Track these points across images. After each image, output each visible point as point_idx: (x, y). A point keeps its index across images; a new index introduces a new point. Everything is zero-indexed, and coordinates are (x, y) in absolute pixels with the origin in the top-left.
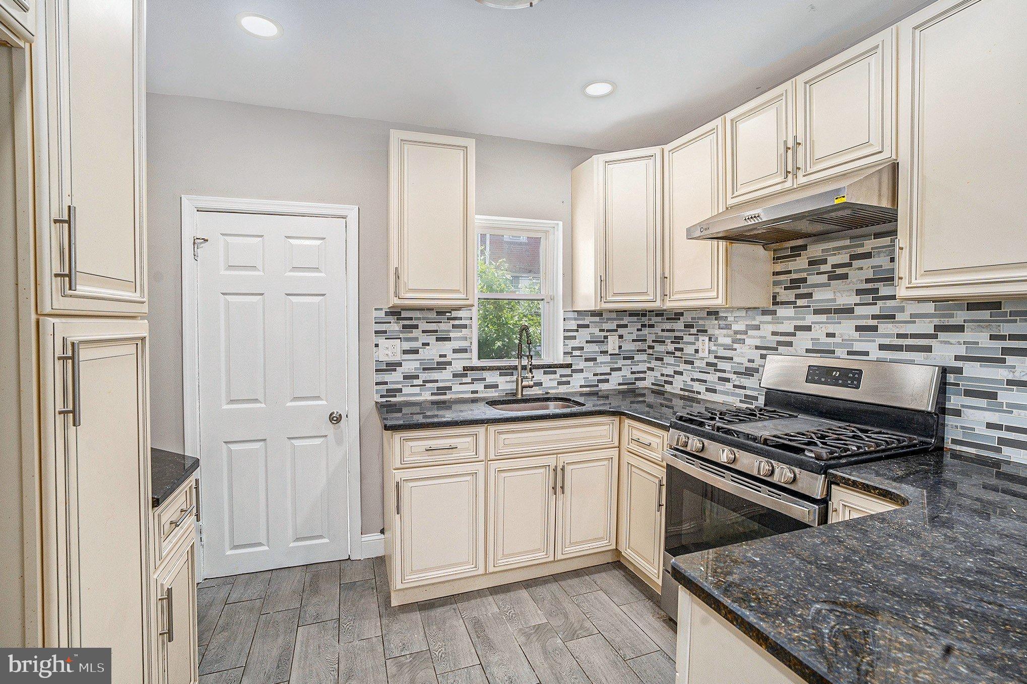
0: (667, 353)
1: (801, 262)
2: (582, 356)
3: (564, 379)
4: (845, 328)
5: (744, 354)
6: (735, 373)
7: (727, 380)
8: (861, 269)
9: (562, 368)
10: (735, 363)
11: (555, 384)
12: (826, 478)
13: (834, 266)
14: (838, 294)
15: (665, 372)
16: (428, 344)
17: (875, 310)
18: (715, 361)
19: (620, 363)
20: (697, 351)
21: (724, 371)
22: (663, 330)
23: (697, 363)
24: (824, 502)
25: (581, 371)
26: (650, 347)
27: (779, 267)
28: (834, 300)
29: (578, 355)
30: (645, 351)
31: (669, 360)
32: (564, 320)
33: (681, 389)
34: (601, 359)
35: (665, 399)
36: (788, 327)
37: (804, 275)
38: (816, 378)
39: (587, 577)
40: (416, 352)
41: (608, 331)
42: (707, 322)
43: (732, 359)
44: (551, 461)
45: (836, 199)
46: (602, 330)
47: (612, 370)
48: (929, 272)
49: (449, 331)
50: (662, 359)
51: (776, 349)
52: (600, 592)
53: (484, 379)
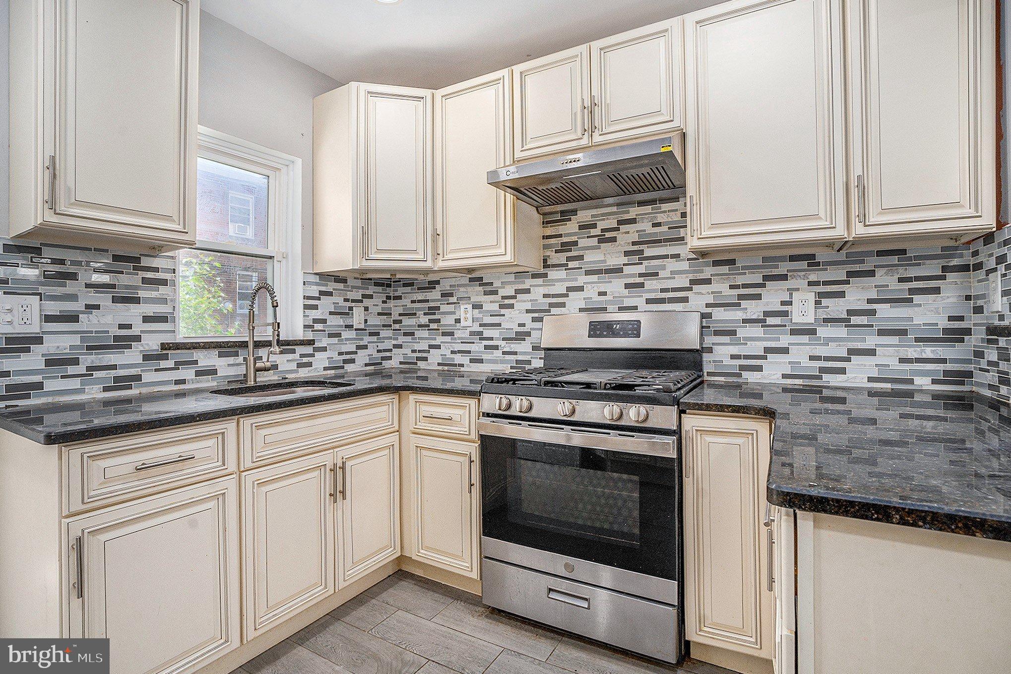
0: (419, 326)
1: (571, 227)
2: (325, 331)
3: (305, 360)
4: (615, 286)
5: (513, 319)
6: (504, 339)
7: (496, 348)
8: (628, 233)
9: (302, 345)
10: (504, 329)
11: (293, 366)
12: (678, 407)
13: (603, 230)
14: (608, 256)
15: (417, 347)
16: (97, 307)
17: (641, 269)
18: (481, 329)
19: (366, 340)
20: (458, 321)
21: (491, 339)
22: (413, 302)
23: (458, 334)
24: (677, 433)
25: (324, 349)
26: (395, 322)
27: (549, 231)
28: (605, 261)
29: (320, 329)
30: (390, 326)
31: (419, 333)
32: (304, 284)
33: (439, 364)
34: (346, 334)
35: (418, 378)
36: (560, 288)
37: (574, 239)
38: (598, 332)
39: (374, 601)
40: (73, 318)
41: (353, 301)
42: (469, 289)
43: (500, 325)
44: (327, 459)
45: (663, 147)
46: (346, 300)
47: (359, 347)
48: (714, 225)
49: (137, 288)
50: (412, 334)
51: (549, 311)
52: (400, 613)
53: (196, 362)
